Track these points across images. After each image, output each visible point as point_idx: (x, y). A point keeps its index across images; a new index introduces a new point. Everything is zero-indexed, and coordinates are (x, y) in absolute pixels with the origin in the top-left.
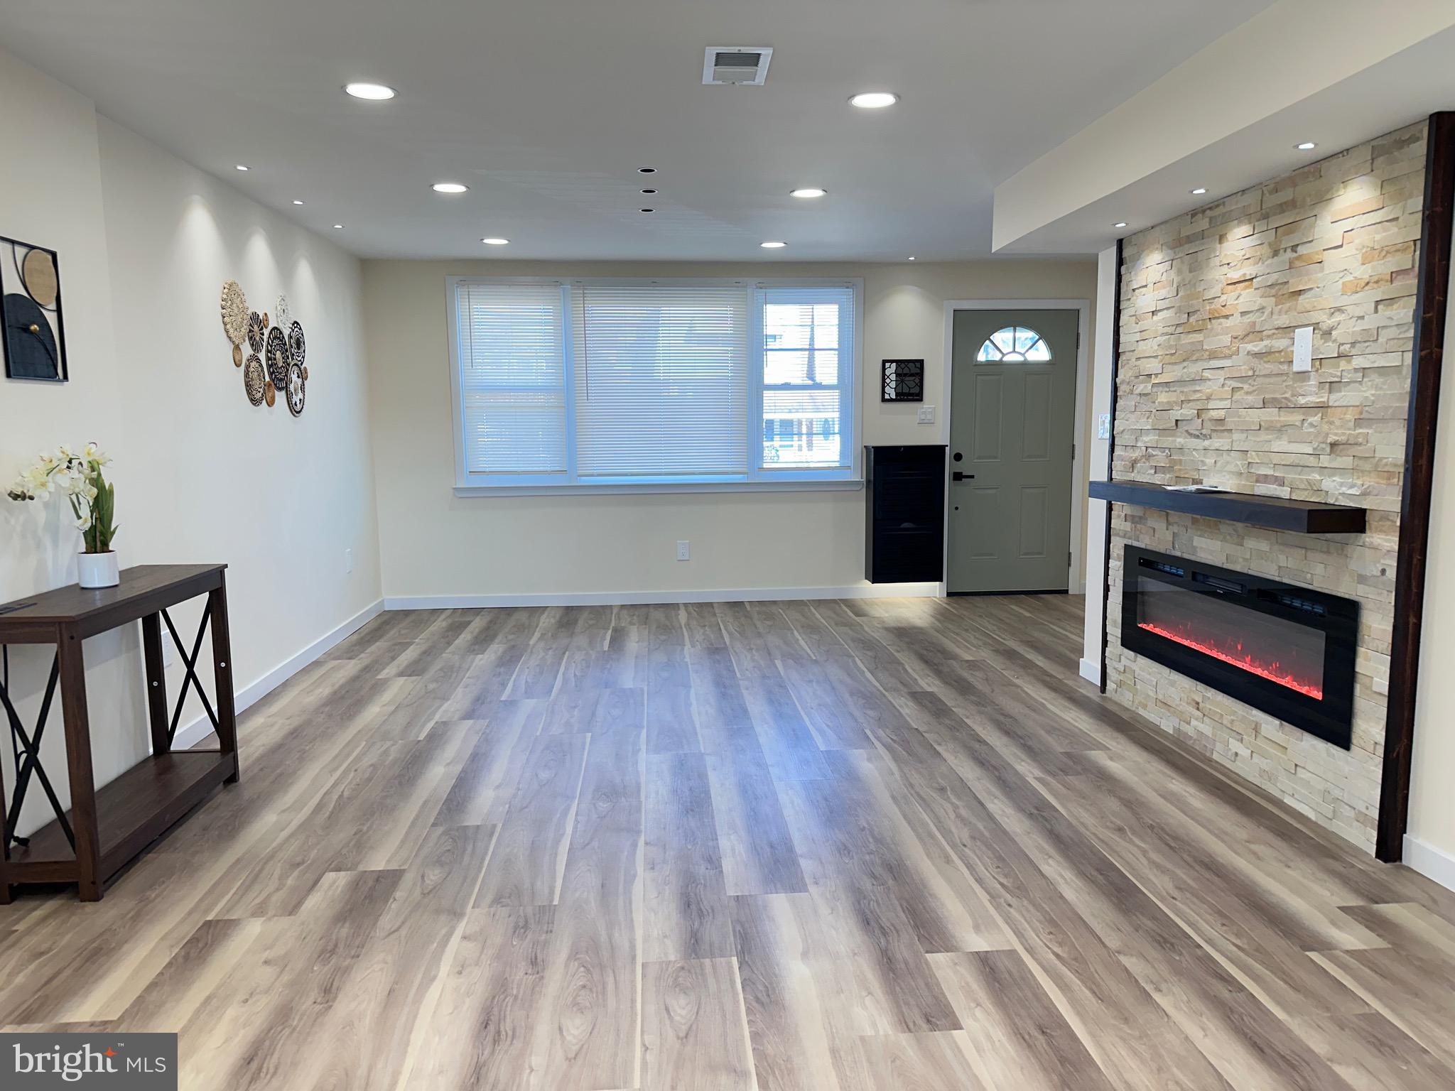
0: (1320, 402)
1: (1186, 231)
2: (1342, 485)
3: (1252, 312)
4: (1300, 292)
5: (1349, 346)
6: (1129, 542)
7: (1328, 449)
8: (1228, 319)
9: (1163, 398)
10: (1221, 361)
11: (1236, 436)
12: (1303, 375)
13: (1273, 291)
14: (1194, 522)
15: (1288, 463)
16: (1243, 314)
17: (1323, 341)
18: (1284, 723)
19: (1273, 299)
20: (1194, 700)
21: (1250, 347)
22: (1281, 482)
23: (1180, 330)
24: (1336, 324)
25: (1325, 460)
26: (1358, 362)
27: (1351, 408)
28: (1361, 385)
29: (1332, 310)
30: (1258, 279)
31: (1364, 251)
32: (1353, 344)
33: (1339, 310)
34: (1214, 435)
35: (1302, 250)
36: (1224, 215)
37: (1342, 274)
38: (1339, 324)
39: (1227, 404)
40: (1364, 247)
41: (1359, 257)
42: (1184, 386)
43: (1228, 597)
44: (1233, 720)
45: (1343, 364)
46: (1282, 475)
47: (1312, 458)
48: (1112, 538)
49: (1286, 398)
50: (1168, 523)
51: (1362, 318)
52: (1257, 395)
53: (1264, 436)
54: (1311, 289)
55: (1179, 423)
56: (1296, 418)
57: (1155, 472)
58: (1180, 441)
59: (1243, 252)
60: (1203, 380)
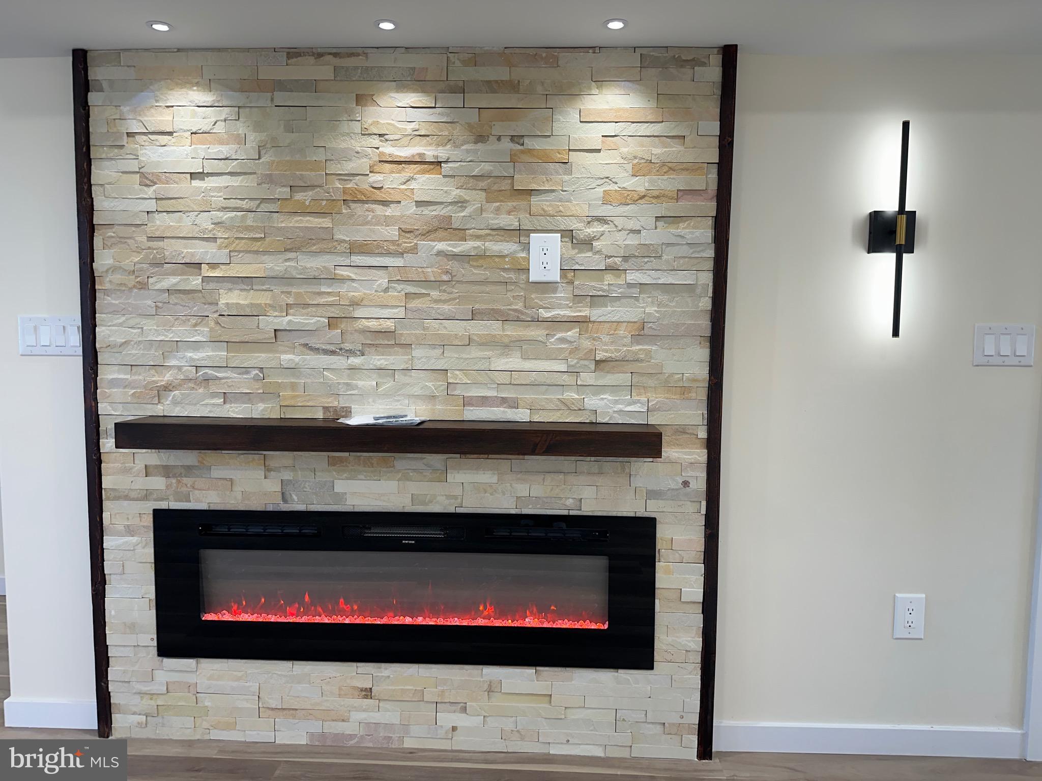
0: (575, 317)
1: (268, 73)
2: (616, 402)
3: (441, 203)
4: (530, 192)
5: (620, 259)
6: (163, 505)
7: (593, 367)
8: (387, 206)
9: (231, 298)
10: (378, 259)
11: (417, 352)
12: (546, 287)
13: (482, 184)
14: (332, 463)
15: (528, 382)
16: (419, 204)
17: (577, 251)
18: (538, 668)
19: (484, 194)
20: (354, 688)
21: (441, 246)
22: (513, 404)
23: (265, 207)
24: (599, 235)
25: (587, 378)
26: (633, 277)
27: (625, 324)
28: (638, 301)
29: (590, 219)
30: (450, 165)
31: (636, 161)
32: (625, 258)
33: (602, 220)
34: (367, 350)
35: (529, 143)
36: (367, 69)
37: (600, 182)
38: (602, 235)
39: (401, 313)
40: (635, 158)
41: (629, 167)
42: (292, 285)
43: (423, 546)
44: (443, 691)
45: (609, 278)
46: (514, 396)
47: (565, 376)
48: (106, 504)
49: (515, 310)
50: (268, 469)
51: (639, 232)
52: (459, 304)
53: (475, 352)
54: (553, 191)
55: (278, 333)
56: (536, 333)
57: (225, 402)
58: (287, 358)
59: (412, 126)
60: (335, 279)
